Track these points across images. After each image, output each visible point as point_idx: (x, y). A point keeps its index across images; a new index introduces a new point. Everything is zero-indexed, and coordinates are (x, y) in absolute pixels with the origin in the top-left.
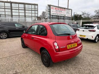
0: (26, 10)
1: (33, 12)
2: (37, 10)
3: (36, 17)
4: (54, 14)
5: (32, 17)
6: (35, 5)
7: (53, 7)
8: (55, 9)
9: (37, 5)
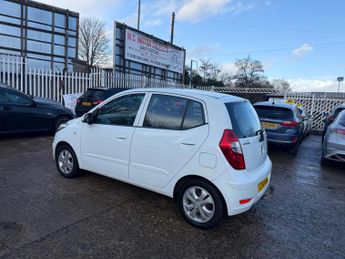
0: (27, 28)
1: (59, 39)
2: (74, 34)
3: (69, 61)
4: (134, 56)
5: (55, 59)
6: (67, 14)
7: (132, 33)
8: (140, 41)
9: (76, 16)
